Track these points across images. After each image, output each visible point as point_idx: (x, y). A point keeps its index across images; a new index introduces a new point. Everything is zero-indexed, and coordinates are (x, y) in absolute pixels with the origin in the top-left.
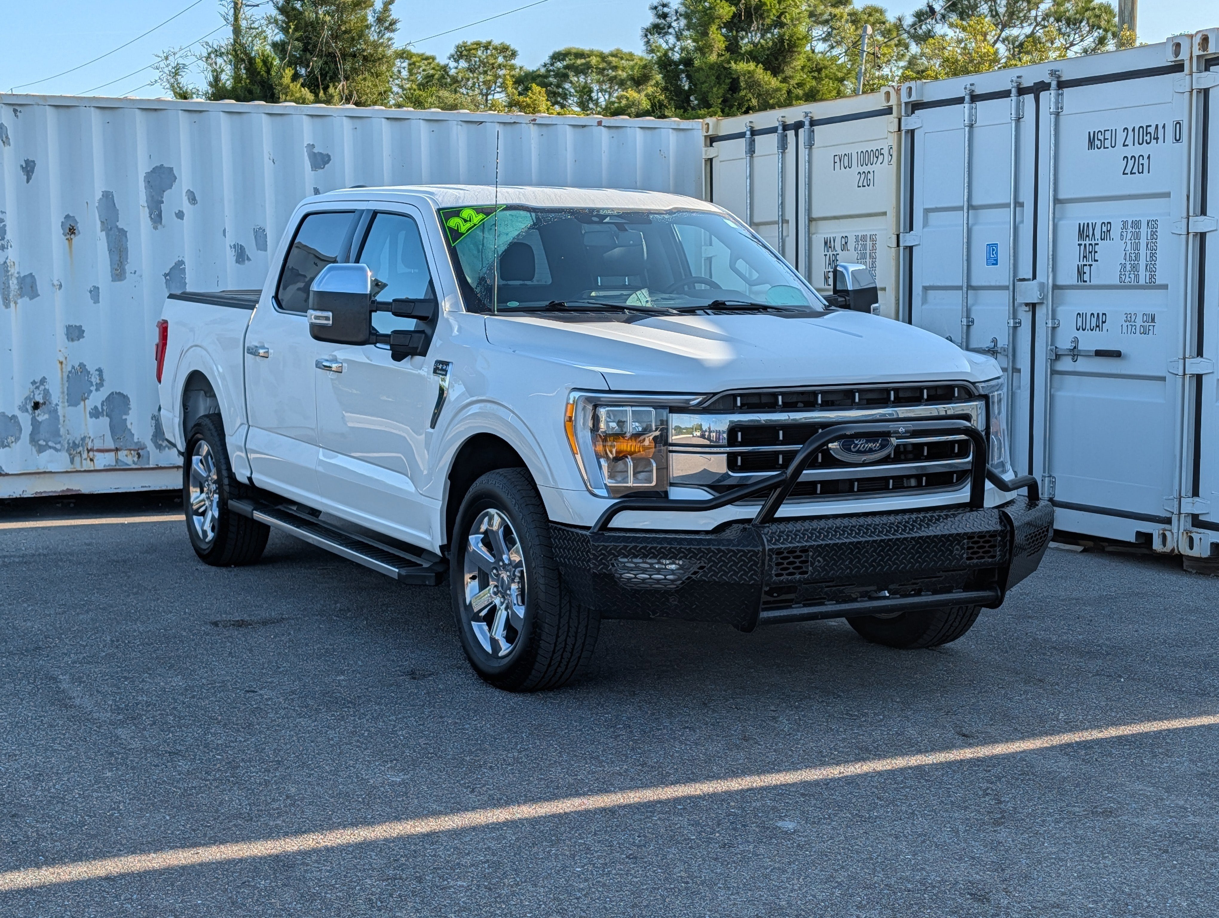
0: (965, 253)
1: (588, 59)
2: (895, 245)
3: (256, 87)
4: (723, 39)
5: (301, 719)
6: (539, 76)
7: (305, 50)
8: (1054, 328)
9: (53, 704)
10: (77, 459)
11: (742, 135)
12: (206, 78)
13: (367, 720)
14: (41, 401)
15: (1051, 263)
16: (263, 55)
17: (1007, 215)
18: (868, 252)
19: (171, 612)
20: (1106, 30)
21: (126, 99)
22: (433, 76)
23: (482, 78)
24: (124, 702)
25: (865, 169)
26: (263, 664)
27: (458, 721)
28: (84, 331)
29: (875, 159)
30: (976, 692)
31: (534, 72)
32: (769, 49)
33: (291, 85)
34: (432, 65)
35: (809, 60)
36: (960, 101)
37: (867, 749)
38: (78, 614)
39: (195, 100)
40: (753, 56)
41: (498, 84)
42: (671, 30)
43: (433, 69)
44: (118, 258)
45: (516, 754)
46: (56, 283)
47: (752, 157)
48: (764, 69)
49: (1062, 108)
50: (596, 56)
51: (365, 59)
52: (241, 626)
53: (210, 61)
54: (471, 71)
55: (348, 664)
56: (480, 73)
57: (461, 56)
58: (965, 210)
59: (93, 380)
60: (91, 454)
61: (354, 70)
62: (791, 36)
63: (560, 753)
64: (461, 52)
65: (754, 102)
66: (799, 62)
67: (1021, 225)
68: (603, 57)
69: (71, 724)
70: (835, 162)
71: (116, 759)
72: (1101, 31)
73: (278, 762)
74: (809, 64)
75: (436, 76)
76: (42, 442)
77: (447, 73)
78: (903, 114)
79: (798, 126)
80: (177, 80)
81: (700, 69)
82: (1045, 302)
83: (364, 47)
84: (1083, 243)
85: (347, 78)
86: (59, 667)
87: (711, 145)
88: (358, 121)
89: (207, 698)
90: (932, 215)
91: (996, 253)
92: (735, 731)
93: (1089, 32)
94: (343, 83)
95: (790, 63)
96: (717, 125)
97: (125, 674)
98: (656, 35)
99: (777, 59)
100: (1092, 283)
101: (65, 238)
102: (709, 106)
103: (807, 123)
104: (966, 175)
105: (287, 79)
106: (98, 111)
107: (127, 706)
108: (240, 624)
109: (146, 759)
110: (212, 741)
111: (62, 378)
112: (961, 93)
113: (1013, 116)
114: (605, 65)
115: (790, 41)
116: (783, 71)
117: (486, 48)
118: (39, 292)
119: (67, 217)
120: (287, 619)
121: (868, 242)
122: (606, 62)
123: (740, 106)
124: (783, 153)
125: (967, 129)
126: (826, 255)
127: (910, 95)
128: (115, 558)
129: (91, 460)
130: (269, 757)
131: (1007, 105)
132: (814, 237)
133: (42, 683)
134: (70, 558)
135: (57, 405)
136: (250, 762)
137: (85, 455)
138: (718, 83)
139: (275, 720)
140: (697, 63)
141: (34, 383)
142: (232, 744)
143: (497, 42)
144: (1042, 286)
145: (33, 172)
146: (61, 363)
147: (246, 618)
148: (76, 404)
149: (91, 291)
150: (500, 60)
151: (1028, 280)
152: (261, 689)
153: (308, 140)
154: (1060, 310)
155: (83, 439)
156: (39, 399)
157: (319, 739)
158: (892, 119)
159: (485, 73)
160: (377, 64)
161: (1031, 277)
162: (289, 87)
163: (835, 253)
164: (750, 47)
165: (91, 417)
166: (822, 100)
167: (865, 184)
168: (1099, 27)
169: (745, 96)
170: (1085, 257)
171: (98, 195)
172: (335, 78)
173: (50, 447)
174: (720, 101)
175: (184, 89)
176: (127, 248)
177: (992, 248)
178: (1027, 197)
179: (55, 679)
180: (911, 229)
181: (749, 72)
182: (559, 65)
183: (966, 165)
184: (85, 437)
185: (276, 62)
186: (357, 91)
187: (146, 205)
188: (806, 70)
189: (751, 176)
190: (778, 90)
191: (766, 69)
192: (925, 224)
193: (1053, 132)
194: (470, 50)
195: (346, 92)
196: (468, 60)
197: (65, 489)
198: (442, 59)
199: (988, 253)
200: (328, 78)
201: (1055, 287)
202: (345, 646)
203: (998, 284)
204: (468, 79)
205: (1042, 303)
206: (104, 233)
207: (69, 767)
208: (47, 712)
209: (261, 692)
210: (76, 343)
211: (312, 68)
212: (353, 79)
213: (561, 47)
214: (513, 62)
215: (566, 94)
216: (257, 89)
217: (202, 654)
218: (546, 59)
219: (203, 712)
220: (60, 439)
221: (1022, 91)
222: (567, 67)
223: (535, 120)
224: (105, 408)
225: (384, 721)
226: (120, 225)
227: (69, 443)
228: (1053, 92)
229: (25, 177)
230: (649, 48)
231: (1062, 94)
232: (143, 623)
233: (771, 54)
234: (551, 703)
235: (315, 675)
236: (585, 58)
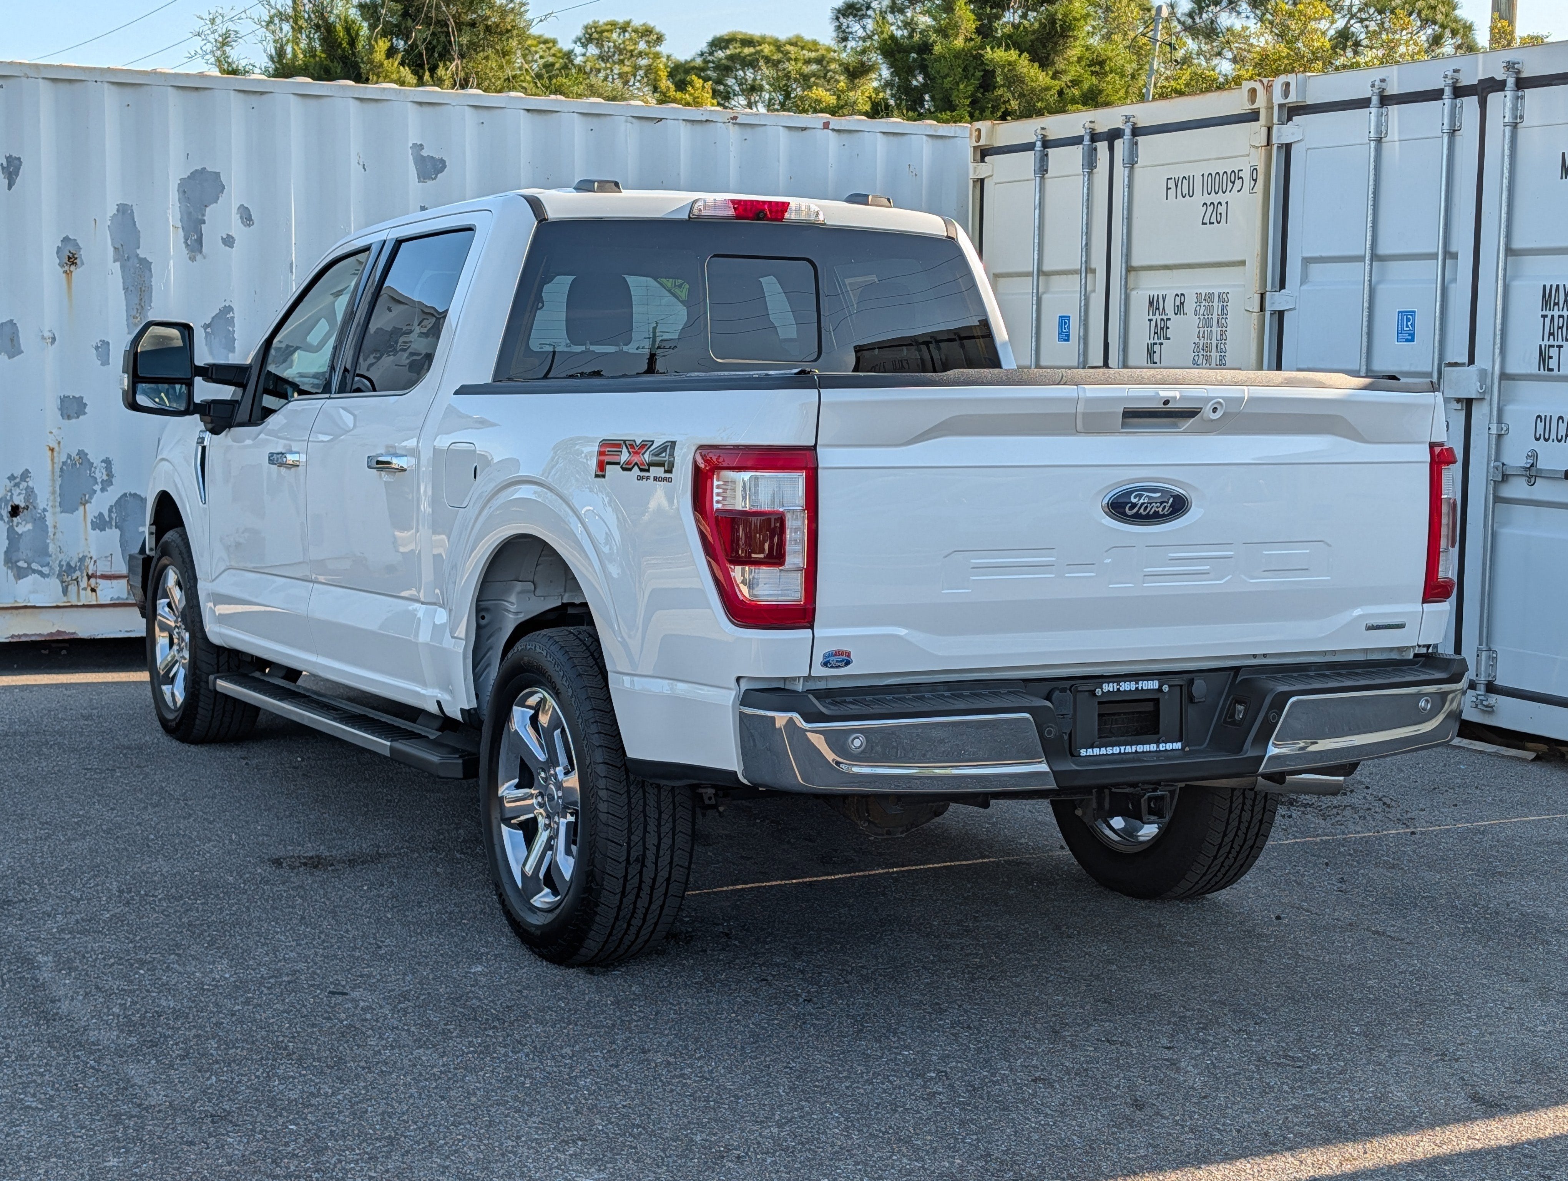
0: (1365, 324)
1: (758, 48)
2: (1257, 309)
3: (335, 64)
4: (973, 17)
5: (421, 1051)
6: (694, 68)
7: (405, 14)
8: (1499, 436)
9: (25, 1013)
10: (73, 588)
11: (1029, 147)
12: (265, 50)
13: (527, 1055)
14: (22, 505)
15: (1498, 341)
16: (346, 21)
17: (1432, 270)
18: (1215, 317)
19: (210, 840)
20: (1443, 27)
21: (154, 73)
22: (553, 65)
23: (617, 69)
24: (138, 1011)
25: (1214, 198)
26: (355, 939)
27: (672, 1060)
28: (85, 405)
29: (1230, 185)
30: (1473, 1015)
31: (686, 62)
32: (1034, 32)
33: (386, 62)
34: (552, 51)
35: (1087, 49)
36: (1364, 103)
37: (1339, 1130)
38: (69, 840)
39: (253, 77)
40: (1013, 41)
41: (638, 78)
42: (870, 12)
43: (554, 55)
44: (137, 302)
45: (775, 1130)
46: (47, 334)
47: (1042, 178)
48: (1030, 60)
49: (1522, 117)
50: (769, 44)
51: (488, 29)
52: (316, 867)
53: (272, 27)
54: (603, 60)
55: (487, 942)
56: (615, 63)
57: (590, 40)
58: (1367, 262)
59: (98, 475)
60: (93, 581)
61: (473, 46)
62: (1065, 15)
63: (846, 1129)
64: (591, 35)
65: (1014, 104)
66: (1074, 53)
67: (1453, 286)
68: (778, 46)
69: (54, 1053)
70: (1168, 189)
71: (126, 1128)
72: (1436, 28)
73: (391, 1141)
74: (1087, 54)
75: (557, 66)
76: (21, 564)
77: (571, 61)
78: (1275, 120)
79: (1113, 135)
80: (224, 52)
81: (942, 57)
82: (1487, 397)
83: (488, 13)
84: (1549, 314)
85: (462, 56)
86: (38, 939)
87: (983, 161)
88: (485, 114)
89: (269, 1004)
90: (1314, 268)
91: (1413, 325)
92: (1117, 1087)
93: (1422, 27)
94: (458, 62)
95: (1062, 52)
96: (991, 132)
97: (141, 955)
98: (851, 18)
99: (1045, 47)
100: (1561, 372)
101: (61, 270)
102: (952, 108)
103: (1128, 131)
104: (1370, 211)
105: (379, 55)
106: (113, 88)
107: (143, 1017)
108: (315, 863)
109: (174, 1129)
110: (281, 1092)
111: (53, 472)
112: (1366, 92)
113: (1446, 127)
114: (780, 55)
115: (1065, 22)
116: (1053, 63)
117: (624, 30)
118: (23, 348)
119: (66, 240)
120: (386, 856)
121: (1216, 304)
122: (782, 52)
123: (995, 109)
124: (1090, 173)
125: (1373, 144)
126: (1150, 320)
127: (1286, 94)
128: (125, 742)
129: (93, 590)
130: (374, 1130)
131: (1438, 110)
132: (1133, 294)
133: (10, 971)
134: (60, 739)
135: (45, 510)
136: (344, 1138)
137: (84, 583)
138: (966, 77)
139: (379, 1052)
140: (937, 49)
141: (12, 478)
142: (313, 1101)
143: (637, 22)
144: (1483, 373)
145: (17, 175)
146: (52, 450)
147: (323, 851)
148: (72, 510)
149: (97, 348)
150: (642, 46)
151: (1462, 365)
152: (353, 989)
153: (413, 139)
154: (1509, 409)
155: (82, 560)
156: (19, 501)
157: (453, 1093)
158: (1258, 129)
159: (621, 62)
160: (504, 38)
161: (1465, 360)
162: (382, 65)
163: (1165, 317)
164: (1008, 29)
165: (94, 529)
166: (1107, 104)
167: (1213, 220)
168: (1435, 23)
169: (1001, 96)
170: (1551, 334)
171: (112, 210)
172: (445, 56)
173: (34, 571)
174: (967, 102)
175: (234, 66)
176: (150, 287)
177: (1407, 318)
178: (1463, 244)
179: (28, 961)
180: (1282, 286)
181: (1010, 63)
182: (720, 54)
183: (1371, 195)
184: (84, 557)
185: (365, 30)
186: (477, 73)
187: (179, 225)
188: (1083, 63)
189: (1041, 205)
190: (1048, 89)
191: (1032, 60)
192: (1304, 279)
193: (1507, 152)
194: (602, 32)
195: (462, 74)
196: (599, 45)
197: (54, 631)
198: (565, 45)
199: (1400, 323)
200: (436, 55)
201: (1504, 376)
202: (478, 908)
203: (1413, 369)
204: (599, 71)
205: (1483, 399)
206: (118, 264)
207: (49, 1144)
208: (15, 1028)
209: (355, 994)
210: (73, 421)
211: (415, 40)
212: (471, 58)
213: (723, 31)
214: (658, 49)
215: (729, 93)
216: (338, 68)
217: (260, 919)
218: (703, 46)
219: (264, 1033)
220: (49, 559)
221: (1459, 92)
222: (731, 58)
223: (735, 118)
224: (114, 516)
225: (553, 1058)
226: (142, 253)
227: (61, 566)
228: (1509, 94)
229: (7, 181)
230: (841, 35)
231: (1522, 97)
232: (167, 858)
233: (1037, 39)
234: (813, 1025)
235: (437, 962)
236: (754, 46)
